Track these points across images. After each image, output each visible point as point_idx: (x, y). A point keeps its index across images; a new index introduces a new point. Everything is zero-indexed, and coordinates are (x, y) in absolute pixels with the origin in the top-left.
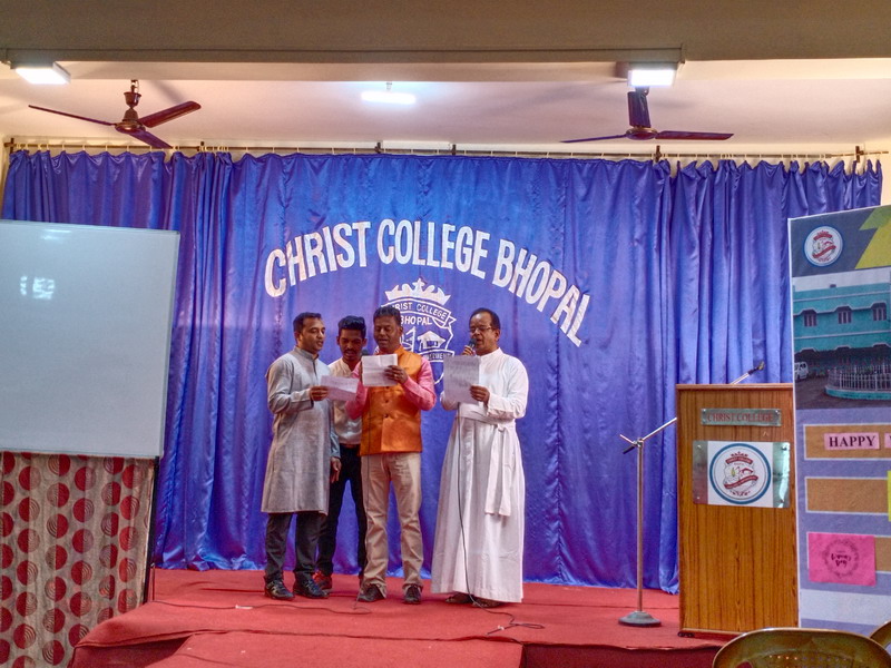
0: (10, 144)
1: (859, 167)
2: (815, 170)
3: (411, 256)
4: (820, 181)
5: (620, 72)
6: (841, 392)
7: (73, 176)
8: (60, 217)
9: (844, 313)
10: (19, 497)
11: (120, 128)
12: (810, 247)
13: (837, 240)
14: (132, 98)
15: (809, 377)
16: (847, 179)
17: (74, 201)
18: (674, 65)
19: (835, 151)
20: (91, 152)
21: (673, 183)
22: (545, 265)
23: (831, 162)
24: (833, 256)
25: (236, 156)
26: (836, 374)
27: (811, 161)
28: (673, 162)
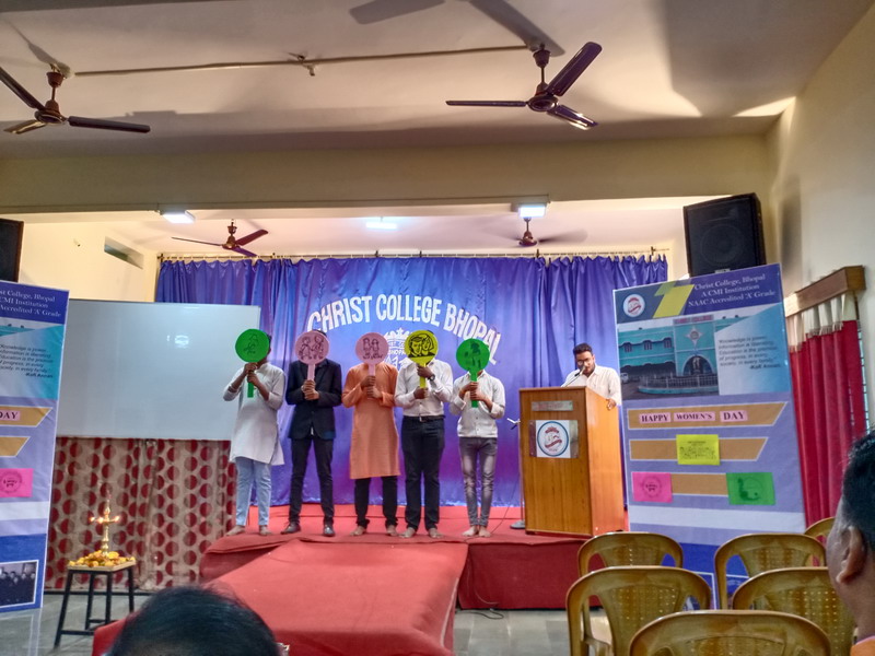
0: (161, 257)
1: (653, 258)
2: (628, 261)
3: (396, 315)
4: (631, 266)
5: (514, 209)
6: (648, 389)
7: (198, 275)
8: (190, 299)
9: (648, 344)
10: (167, 466)
11: (225, 247)
12: (627, 306)
13: (641, 302)
14: (232, 229)
15: (629, 382)
16: (647, 265)
17: (199, 289)
18: (545, 204)
19: (639, 250)
20: (208, 261)
21: (547, 270)
22: (474, 318)
23: (637, 256)
24: (640, 311)
25: (295, 261)
26: (645, 379)
27: (626, 256)
28: (547, 258)
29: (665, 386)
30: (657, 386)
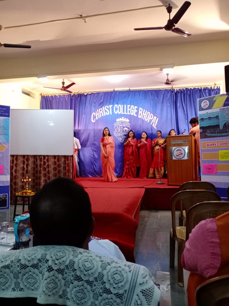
0: (41, 94)
3: (121, 112)
4: (207, 91)
5: (161, 70)
6: (209, 135)
9: (210, 118)
12: (202, 105)
13: (208, 103)
14: (63, 83)
15: (202, 132)
16: (213, 90)
21: (176, 93)
23: (209, 87)
24: (207, 106)
25: (85, 94)
26: (208, 131)
27: (205, 87)
28: (175, 89)
29: (216, 133)
30: (213, 133)
